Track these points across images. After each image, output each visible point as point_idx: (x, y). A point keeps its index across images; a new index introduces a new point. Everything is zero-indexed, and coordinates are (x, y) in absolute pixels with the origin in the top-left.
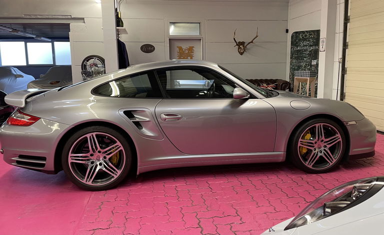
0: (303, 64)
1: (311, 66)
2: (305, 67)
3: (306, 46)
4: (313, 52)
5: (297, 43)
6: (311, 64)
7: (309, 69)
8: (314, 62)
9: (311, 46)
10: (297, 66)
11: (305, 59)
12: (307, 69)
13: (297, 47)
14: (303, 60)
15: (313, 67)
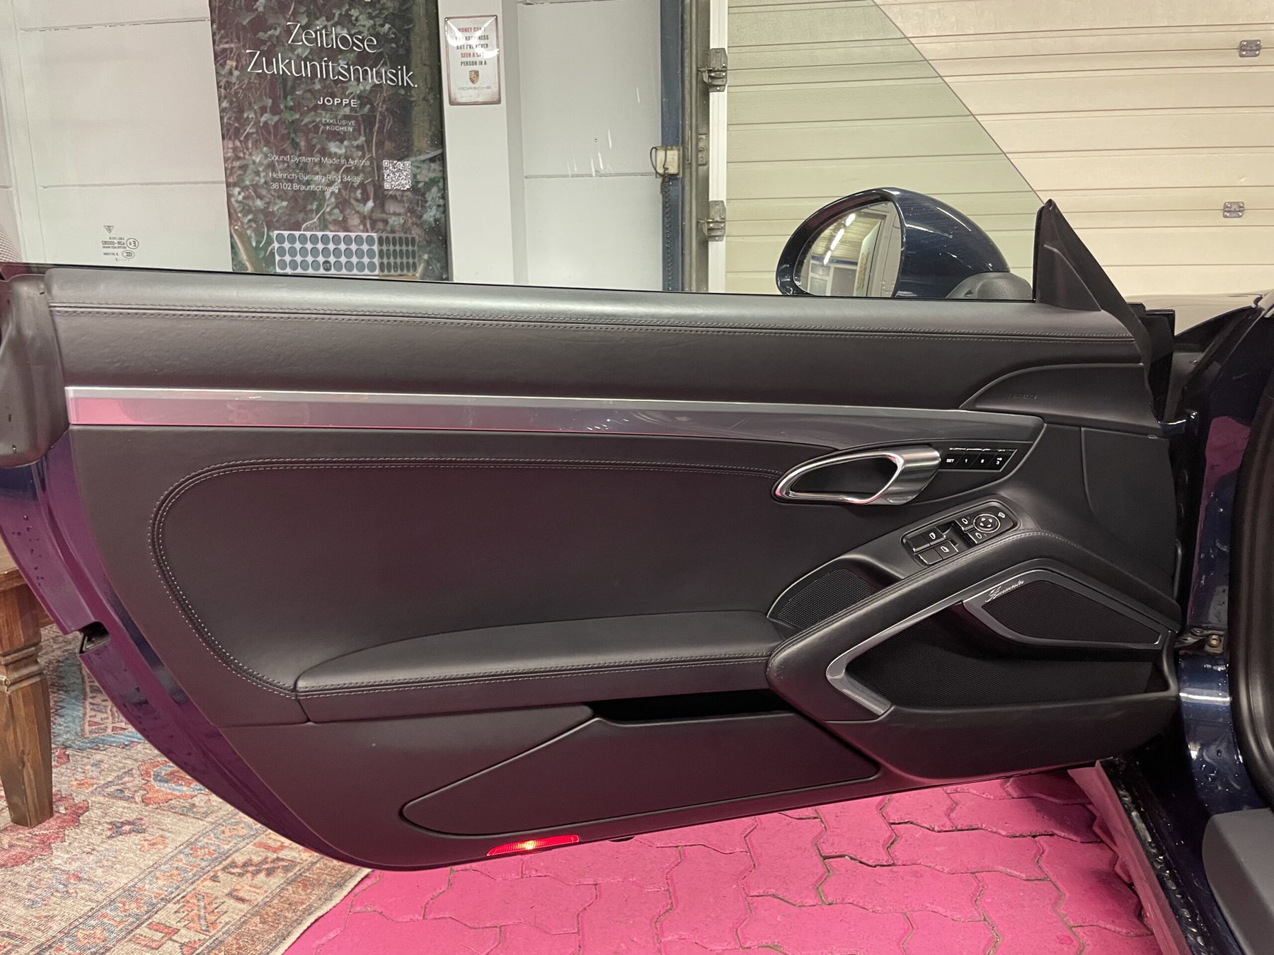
0: (327, 184)
1: (382, 197)
2: (342, 204)
3: (333, 54)
4: (382, 108)
5: (260, 23)
6: (379, 187)
7: (371, 222)
8: (398, 176)
9: (363, 59)
10: (281, 195)
11: (333, 147)
12: (355, 221)
13: (269, 55)
14: (324, 152)
15: (392, 207)
